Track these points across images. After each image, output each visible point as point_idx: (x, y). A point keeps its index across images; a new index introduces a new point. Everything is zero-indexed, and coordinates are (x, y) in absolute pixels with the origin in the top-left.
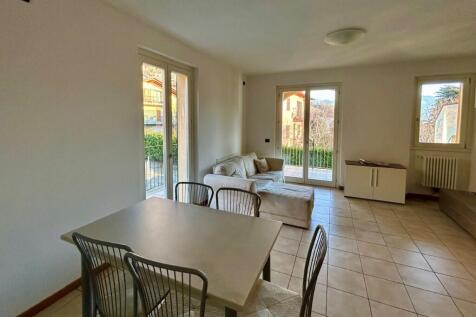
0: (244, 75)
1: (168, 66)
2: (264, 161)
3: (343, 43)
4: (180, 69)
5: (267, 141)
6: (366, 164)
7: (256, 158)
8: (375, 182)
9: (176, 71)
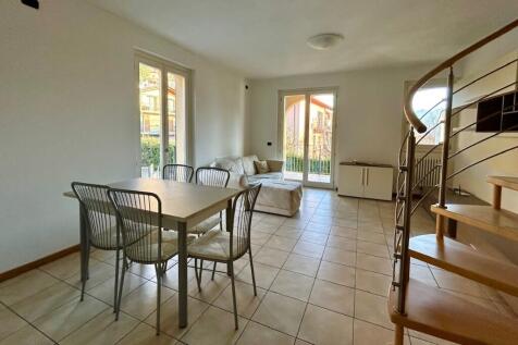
0: (247, 79)
1: (165, 67)
2: (264, 163)
3: (325, 46)
4: (177, 70)
5: (269, 144)
6: (358, 164)
7: (257, 160)
8: (365, 181)
9: (173, 72)
